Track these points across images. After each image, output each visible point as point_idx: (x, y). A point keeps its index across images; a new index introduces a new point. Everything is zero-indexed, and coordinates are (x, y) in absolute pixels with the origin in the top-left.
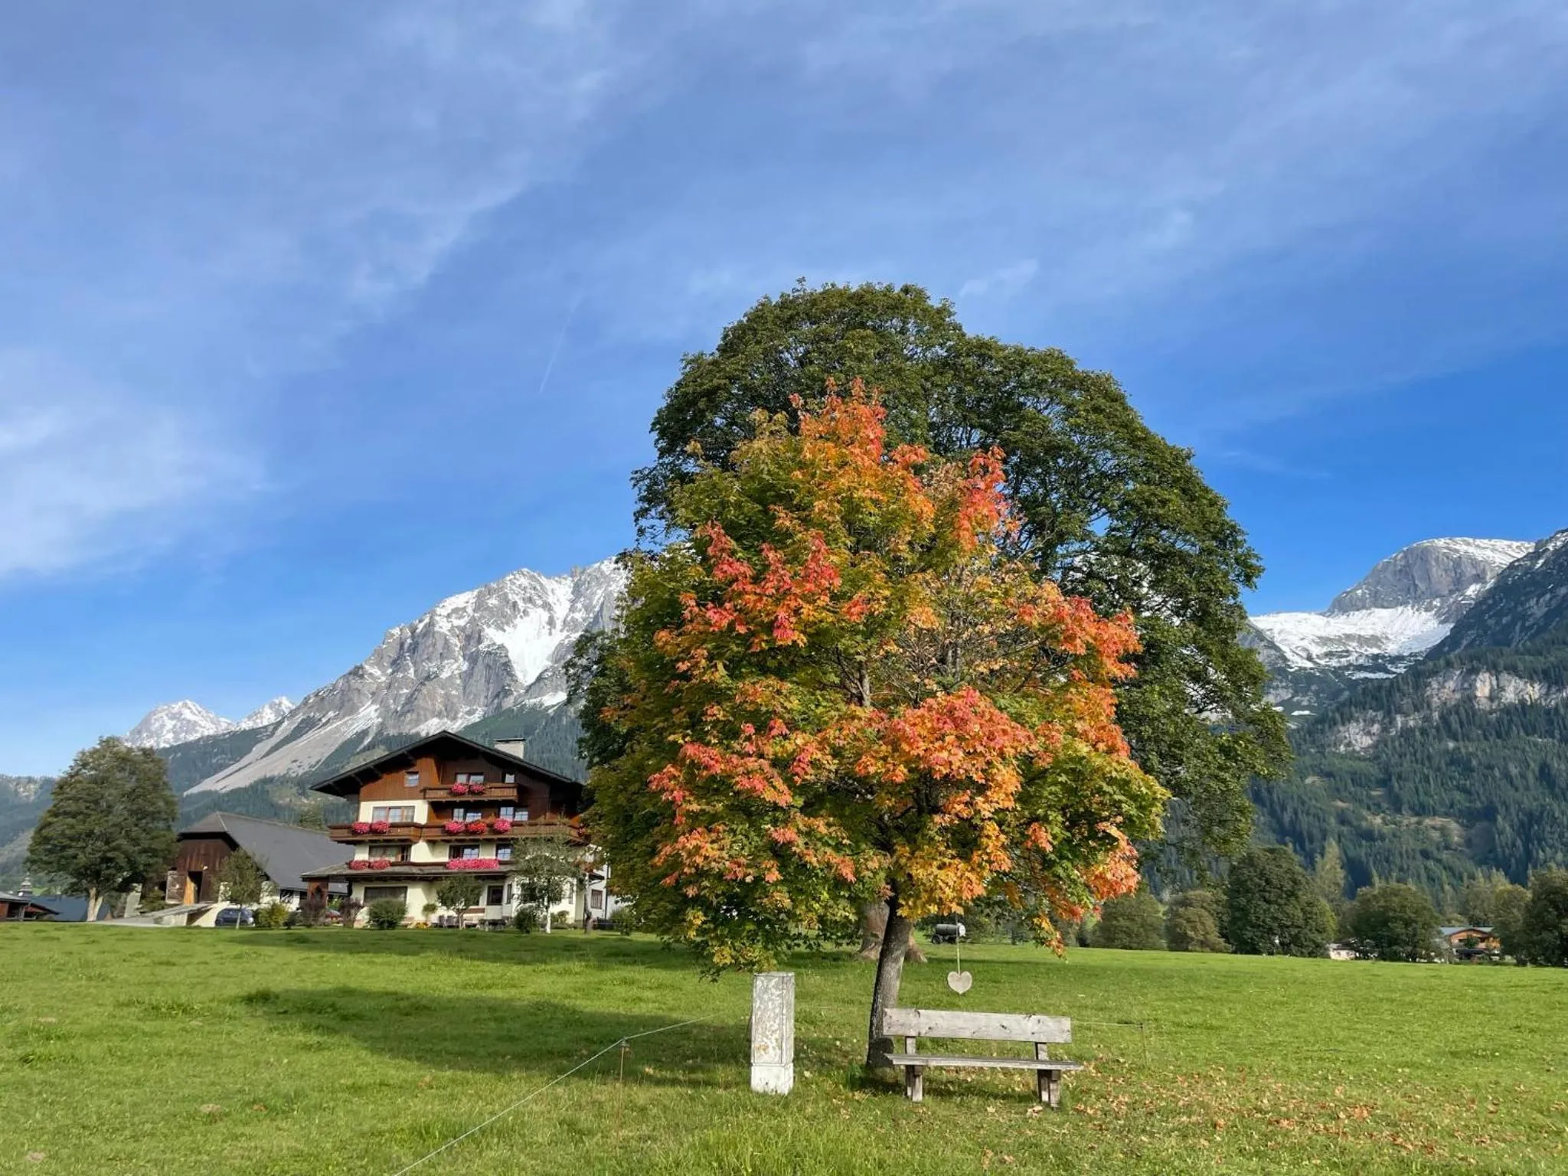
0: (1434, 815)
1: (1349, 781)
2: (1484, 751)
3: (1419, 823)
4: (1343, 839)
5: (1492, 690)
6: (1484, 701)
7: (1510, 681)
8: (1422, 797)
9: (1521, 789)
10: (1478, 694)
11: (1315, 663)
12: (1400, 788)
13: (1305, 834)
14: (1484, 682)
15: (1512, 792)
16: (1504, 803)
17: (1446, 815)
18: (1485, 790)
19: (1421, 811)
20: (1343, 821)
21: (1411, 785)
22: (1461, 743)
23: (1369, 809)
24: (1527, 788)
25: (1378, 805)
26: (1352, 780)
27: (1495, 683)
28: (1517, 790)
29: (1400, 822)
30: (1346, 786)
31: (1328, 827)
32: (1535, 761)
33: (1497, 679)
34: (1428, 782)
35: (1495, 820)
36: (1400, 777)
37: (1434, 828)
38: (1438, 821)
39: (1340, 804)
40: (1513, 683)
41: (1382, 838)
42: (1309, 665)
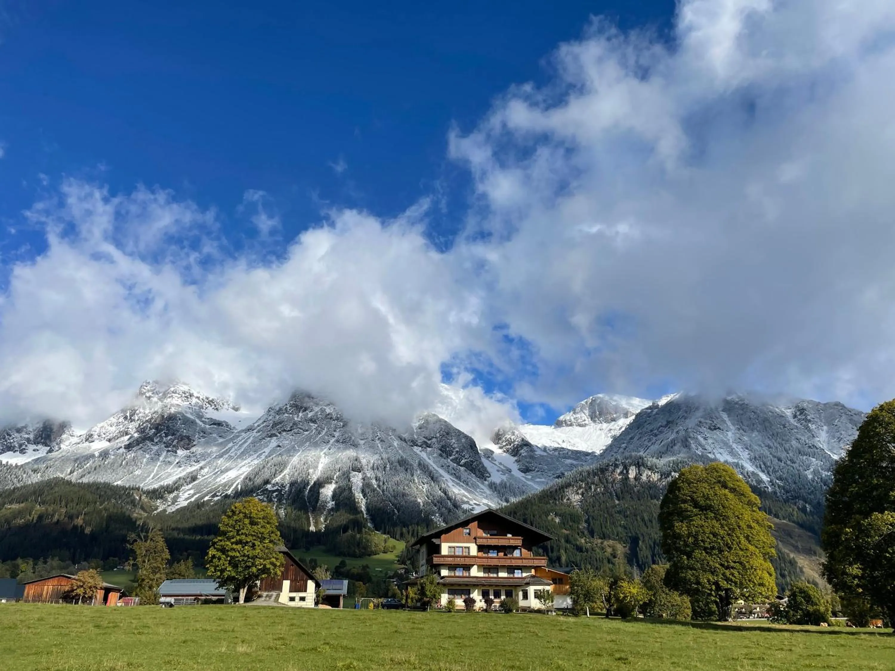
0: (609, 539)
1: (569, 519)
2: (632, 506)
3: (602, 543)
4: (567, 551)
5: (636, 475)
6: (632, 480)
7: (644, 471)
8: (604, 529)
9: (649, 527)
10: (630, 476)
11: (548, 453)
12: (594, 524)
13: (549, 547)
14: (633, 470)
15: (645, 529)
16: (643, 535)
17: (614, 539)
18: (633, 526)
19: (604, 537)
20: (567, 541)
21: (599, 522)
22: (621, 501)
23: (578, 535)
24: (652, 527)
25: (583, 533)
26: (571, 518)
27: (637, 471)
28: (647, 528)
29: (593, 542)
30: (568, 522)
31: (561, 544)
32: (655, 513)
33: (639, 470)
34: (607, 522)
35: (638, 543)
36: (593, 518)
37: (609, 546)
38: (611, 542)
39: (564, 531)
40: (646, 472)
41: (587, 551)
42: (545, 454)
